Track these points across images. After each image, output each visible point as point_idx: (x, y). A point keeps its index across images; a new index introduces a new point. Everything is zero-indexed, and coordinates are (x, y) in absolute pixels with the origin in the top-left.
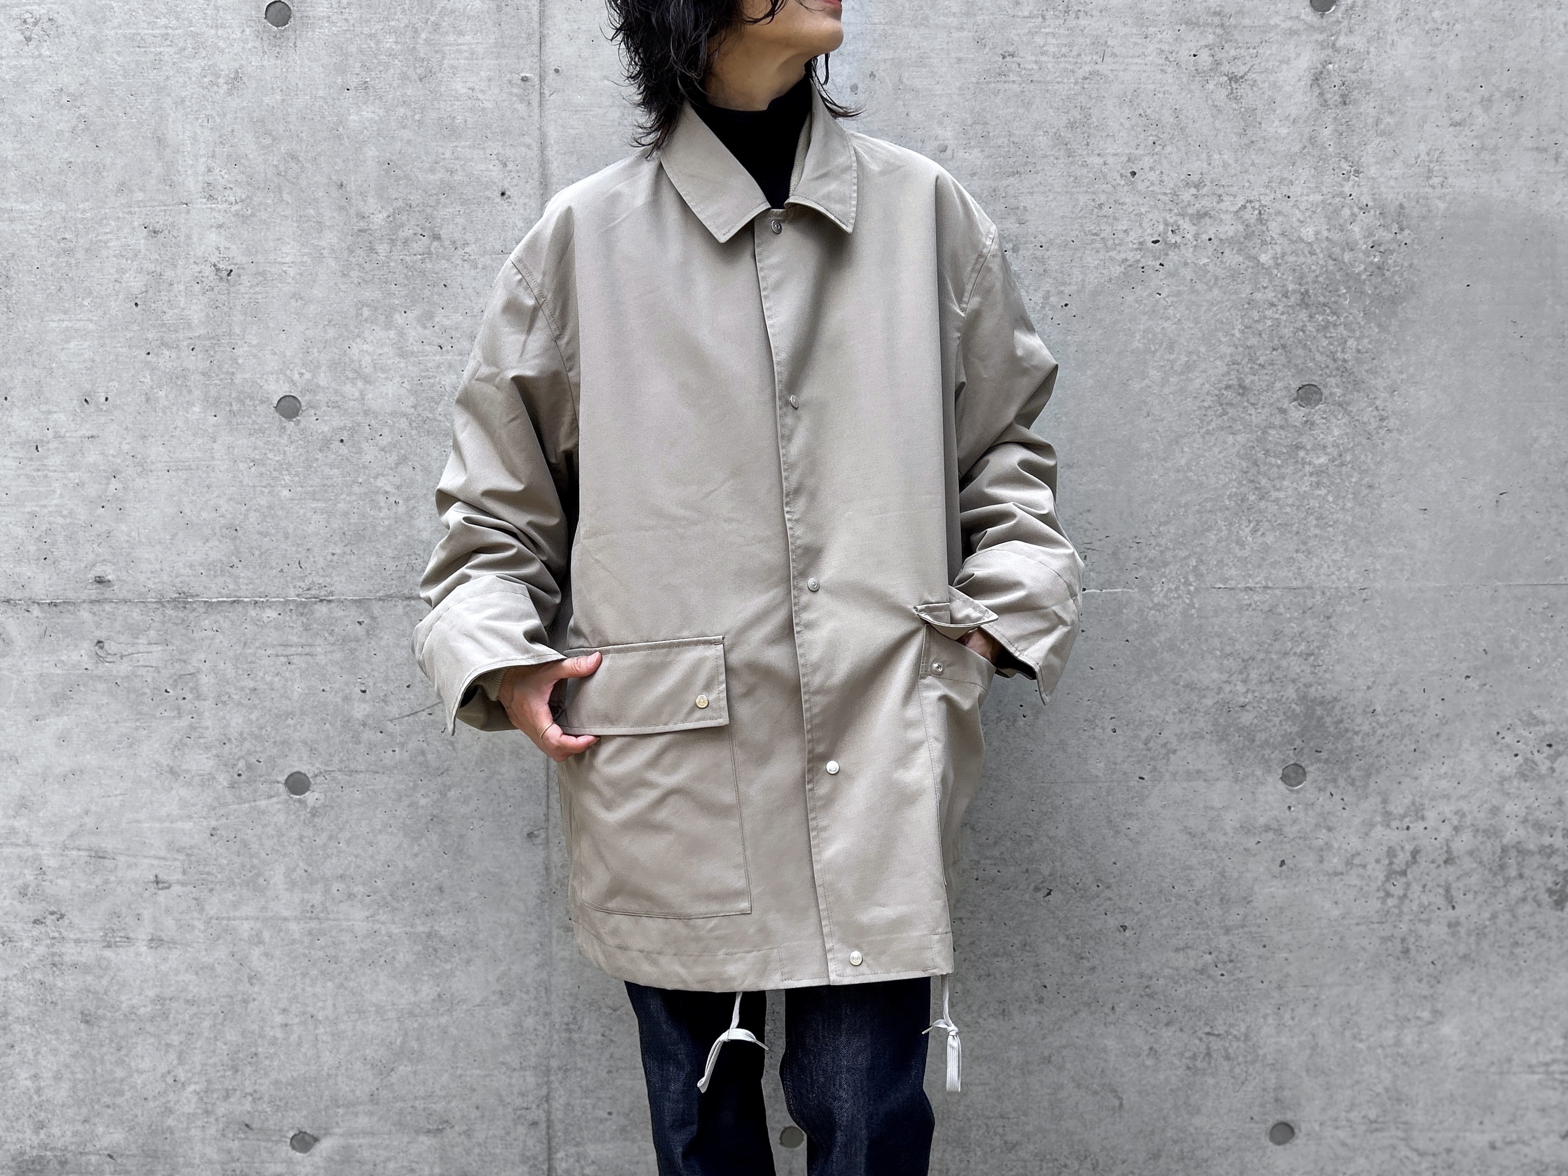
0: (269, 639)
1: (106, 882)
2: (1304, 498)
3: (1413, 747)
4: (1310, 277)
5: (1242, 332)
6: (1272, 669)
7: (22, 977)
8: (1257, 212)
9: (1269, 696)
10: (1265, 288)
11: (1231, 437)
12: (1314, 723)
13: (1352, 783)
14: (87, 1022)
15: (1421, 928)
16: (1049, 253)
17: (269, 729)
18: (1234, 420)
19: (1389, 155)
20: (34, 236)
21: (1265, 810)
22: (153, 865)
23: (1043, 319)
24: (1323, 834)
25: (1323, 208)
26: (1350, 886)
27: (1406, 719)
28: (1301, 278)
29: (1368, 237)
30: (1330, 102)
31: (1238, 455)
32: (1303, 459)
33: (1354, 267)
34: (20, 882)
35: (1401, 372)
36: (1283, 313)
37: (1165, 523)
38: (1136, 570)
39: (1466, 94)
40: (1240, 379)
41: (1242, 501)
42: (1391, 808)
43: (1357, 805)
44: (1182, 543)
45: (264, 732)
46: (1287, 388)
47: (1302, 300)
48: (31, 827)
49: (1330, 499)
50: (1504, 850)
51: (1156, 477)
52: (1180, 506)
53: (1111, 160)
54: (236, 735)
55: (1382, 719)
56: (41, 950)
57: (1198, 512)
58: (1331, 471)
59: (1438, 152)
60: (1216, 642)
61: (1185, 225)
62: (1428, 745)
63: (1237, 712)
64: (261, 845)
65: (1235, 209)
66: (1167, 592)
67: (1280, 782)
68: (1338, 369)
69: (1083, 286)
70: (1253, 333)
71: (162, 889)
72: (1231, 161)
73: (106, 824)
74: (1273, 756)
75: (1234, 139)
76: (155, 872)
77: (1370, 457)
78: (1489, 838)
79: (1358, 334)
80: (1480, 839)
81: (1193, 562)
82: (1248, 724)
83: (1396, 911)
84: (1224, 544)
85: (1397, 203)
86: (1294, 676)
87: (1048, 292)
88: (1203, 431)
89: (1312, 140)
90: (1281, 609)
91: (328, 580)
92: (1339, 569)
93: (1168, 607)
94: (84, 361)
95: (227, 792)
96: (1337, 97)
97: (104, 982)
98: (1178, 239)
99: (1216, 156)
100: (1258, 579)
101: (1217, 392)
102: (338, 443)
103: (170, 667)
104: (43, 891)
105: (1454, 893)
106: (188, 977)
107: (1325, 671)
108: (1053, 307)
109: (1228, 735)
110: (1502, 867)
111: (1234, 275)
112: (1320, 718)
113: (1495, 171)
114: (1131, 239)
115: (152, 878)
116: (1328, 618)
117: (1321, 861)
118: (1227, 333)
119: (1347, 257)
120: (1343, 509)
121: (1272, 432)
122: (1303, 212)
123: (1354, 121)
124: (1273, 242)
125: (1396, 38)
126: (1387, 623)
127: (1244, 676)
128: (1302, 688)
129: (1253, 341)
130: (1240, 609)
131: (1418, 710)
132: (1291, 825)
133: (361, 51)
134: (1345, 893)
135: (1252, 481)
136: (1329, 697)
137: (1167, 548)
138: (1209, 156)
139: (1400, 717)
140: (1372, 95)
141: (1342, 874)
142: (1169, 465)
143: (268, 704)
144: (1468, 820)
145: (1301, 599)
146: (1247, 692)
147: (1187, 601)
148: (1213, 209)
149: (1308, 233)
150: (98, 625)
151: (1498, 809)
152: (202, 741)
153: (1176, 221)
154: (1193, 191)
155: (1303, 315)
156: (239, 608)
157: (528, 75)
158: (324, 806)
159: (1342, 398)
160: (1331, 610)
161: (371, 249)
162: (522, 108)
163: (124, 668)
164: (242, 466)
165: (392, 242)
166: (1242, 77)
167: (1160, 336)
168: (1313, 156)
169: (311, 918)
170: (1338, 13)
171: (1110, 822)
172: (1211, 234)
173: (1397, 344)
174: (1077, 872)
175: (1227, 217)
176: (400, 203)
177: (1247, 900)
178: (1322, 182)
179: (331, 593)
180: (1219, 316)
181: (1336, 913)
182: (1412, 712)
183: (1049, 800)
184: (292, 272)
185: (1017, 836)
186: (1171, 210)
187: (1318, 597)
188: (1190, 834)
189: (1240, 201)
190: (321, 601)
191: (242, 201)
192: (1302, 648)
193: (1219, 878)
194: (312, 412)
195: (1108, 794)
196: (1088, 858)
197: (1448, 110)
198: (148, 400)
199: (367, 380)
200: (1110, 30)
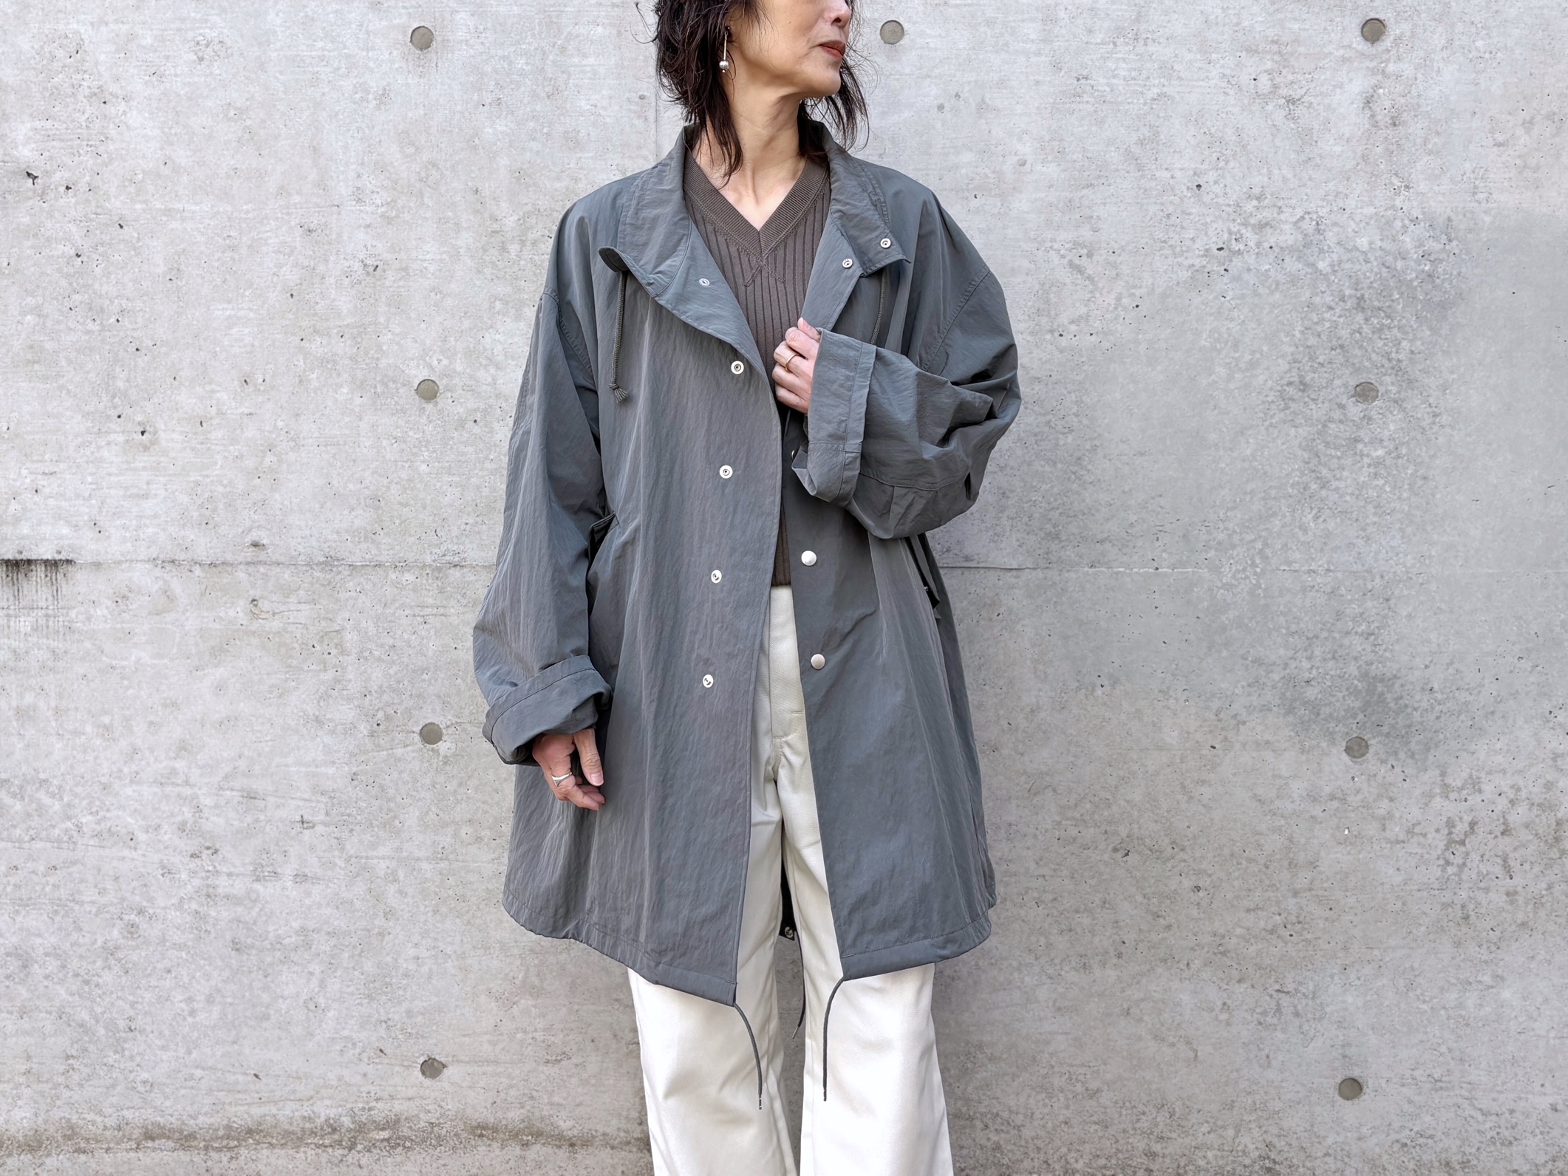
0: (408, 600)
1: (257, 820)
2: (1362, 488)
3: (1471, 723)
4: (1365, 284)
5: (1302, 333)
6: (1335, 647)
7: (180, 906)
8: (1314, 223)
9: (1332, 673)
10: (1323, 292)
11: (1293, 430)
12: (1375, 698)
13: (1412, 756)
14: (237, 950)
15: (1480, 896)
16: (1121, 259)
17: (406, 683)
18: (1294, 413)
19: (1437, 172)
20: (203, 234)
21: (1330, 780)
22: (299, 806)
23: (1116, 318)
24: (1385, 804)
25: (1376, 221)
26: (1411, 853)
27: (1463, 696)
28: (1357, 284)
29: (1418, 247)
30: (1381, 124)
31: (1300, 446)
32: (1361, 451)
33: (1406, 274)
34: (180, 818)
35: (1452, 372)
36: (1340, 316)
37: (1233, 509)
38: (1206, 552)
39: (1509, 117)
40: (1300, 376)
41: (1305, 489)
42: (1449, 780)
43: (1417, 777)
44: (1248, 527)
45: (401, 685)
46: (1346, 386)
47: (1358, 304)
48: (190, 768)
49: (1388, 489)
50: (1559, 823)
51: (1223, 465)
52: (1245, 493)
53: (1178, 174)
54: (376, 688)
55: (1439, 696)
56: (197, 882)
57: (1264, 499)
58: (1388, 462)
59: (1482, 170)
60: (1282, 619)
61: (1248, 233)
62: (1484, 722)
63: (1302, 687)
64: (397, 790)
65: (1295, 219)
66: (1234, 574)
67: (1344, 754)
68: (1393, 368)
69: (1153, 289)
70: (1313, 334)
71: (307, 828)
72: (1290, 176)
73: (257, 767)
74: (1337, 729)
75: (1292, 156)
76: (300, 813)
77: (1424, 449)
78: (1544, 811)
79: (1411, 336)
80: (1535, 811)
81: (1259, 545)
82: (1313, 698)
83: (1457, 879)
84: (1288, 529)
85: (1446, 216)
86: (1355, 654)
87: (1121, 294)
88: (1267, 423)
90: (1343, 591)
91: (462, 547)
92: (1397, 554)
93: (1236, 586)
94: (245, 346)
95: (367, 741)
96: (1387, 119)
97: (254, 913)
98: (1242, 247)
99: (1276, 172)
100: (1320, 562)
101: (1279, 388)
102: (472, 423)
103: (317, 624)
104: (200, 828)
105: (1511, 863)
106: (329, 911)
107: (1385, 650)
108: (1125, 309)
109: (1294, 708)
110: (1557, 840)
111: (1294, 280)
112: (1382, 694)
113: (1537, 187)
114: (1197, 246)
115: (298, 818)
116: (1387, 600)
117: (1384, 830)
118: (1288, 334)
119: (1400, 264)
120: (1399, 498)
121: (1332, 426)
122: (1358, 224)
123: (1403, 141)
124: (1330, 251)
125: (1441, 65)
126: (1443, 606)
127: (1309, 652)
128: (1364, 666)
129: (1312, 341)
130: (1304, 590)
131: (1474, 689)
132: (1355, 795)
133: (496, 71)
134: (1406, 861)
135: (1314, 471)
136: (1389, 675)
137: (1234, 532)
138: (1270, 173)
139: (1457, 695)
140: (1420, 117)
141: (1403, 842)
142: (1235, 454)
143: (406, 660)
145: (1361, 582)
146: (1311, 668)
147: (1254, 582)
148: (1274, 219)
149: (1363, 242)
150: (253, 585)
151: (1552, 784)
152: (345, 692)
153: (1239, 231)
154: (1255, 203)
155: (1360, 318)
156: (380, 571)
157: (645, 94)
158: (455, 755)
159: (1397, 396)
160: (1390, 593)
161: (504, 249)
162: (639, 123)
163: (276, 624)
164: (385, 443)
165: (523, 242)
166: (1299, 100)
167: (1226, 336)
168: (1366, 172)
169: (441, 859)
170: (1387, 42)
171: (1184, 787)
172: (1272, 242)
173: (1449, 346)
174: (1153, 835)
175: (1287, 227)
176: (529, 208)
177: (1313, 865)
178: (1375, 196)
179: (464, 559)
180: (1281, 318)
181: (1398, 879)
182: (1468, 689)
183: (1125, 766)
184: (431, 268)
185: (1096, 799)
186: (1234, 220)
187: (1378, 580)
188: (1260, 801)
189: (1299, 212)
190: (455, 566)
191: (387, 204)
192: (1363, 627)
193: (1287, 843)
194: (449, 395)
195: (1182, 762)
196: (1164, 821)
197: (1492, 131)
198: (301, 381)
199: (498, 367)
200: (1176, 56)
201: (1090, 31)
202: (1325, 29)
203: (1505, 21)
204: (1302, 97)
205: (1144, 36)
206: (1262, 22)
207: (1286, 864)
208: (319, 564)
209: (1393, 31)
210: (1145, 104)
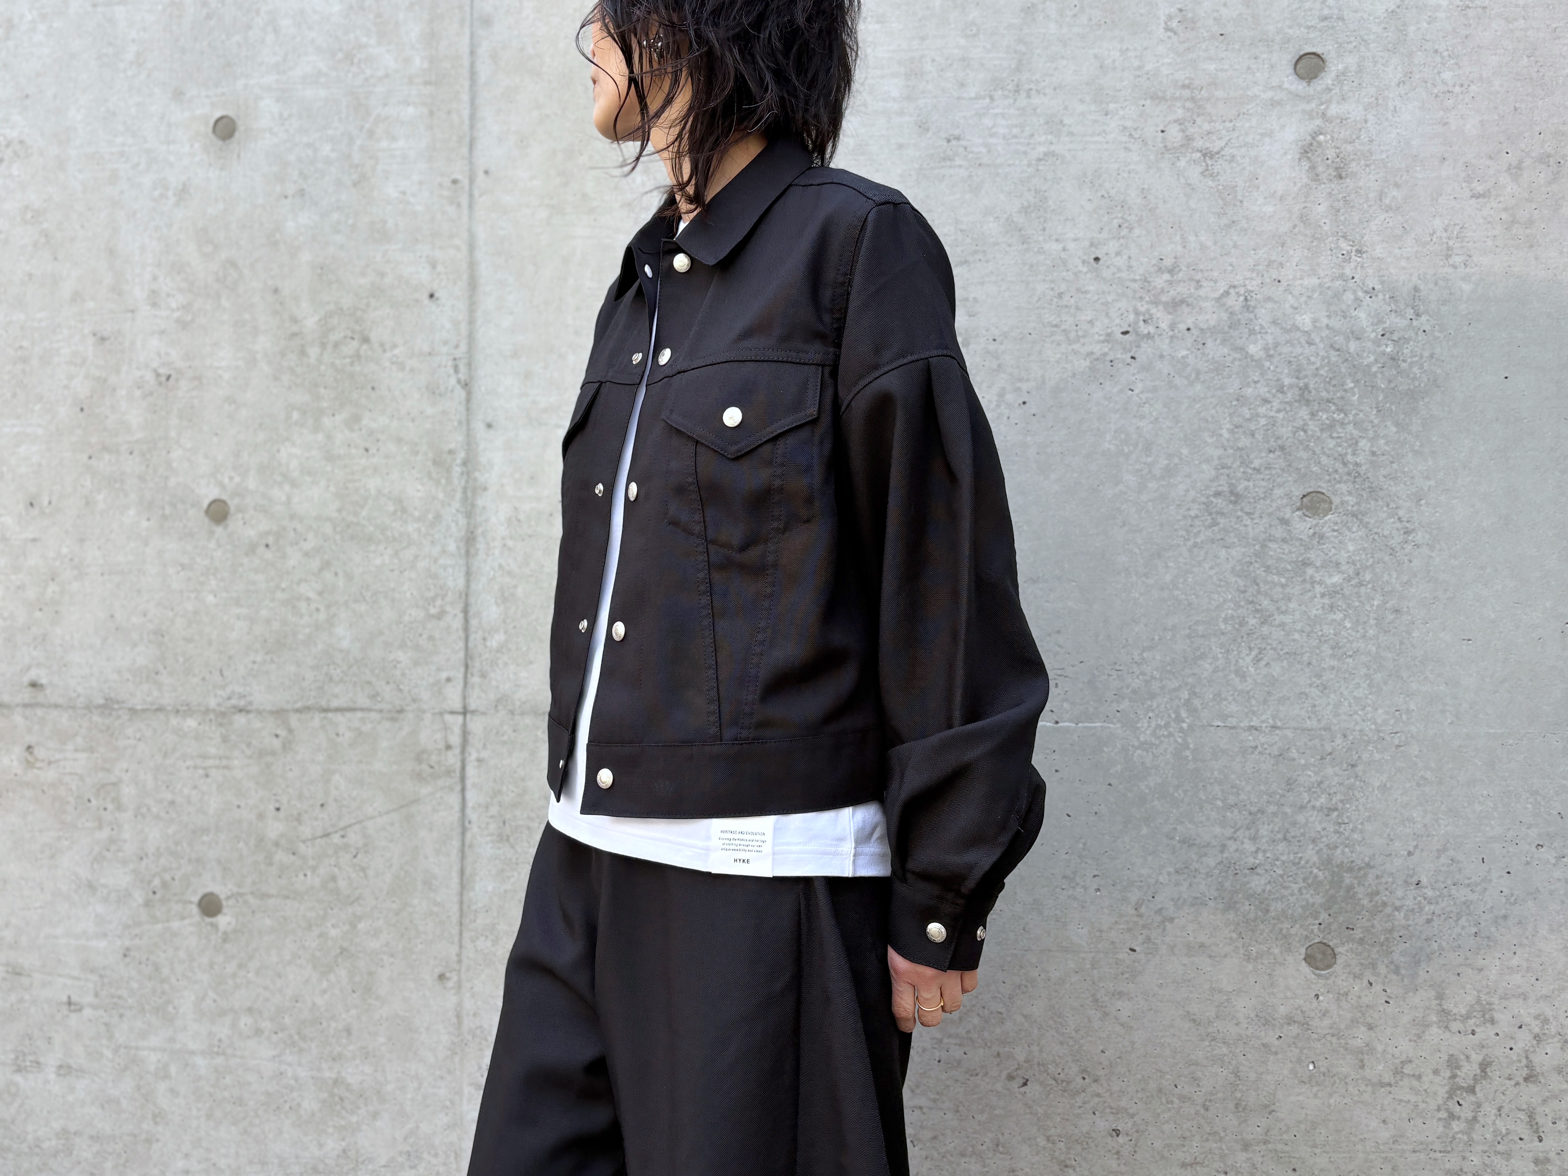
0: (189, 750)
1: (21, 1000)
2: (1315, 623)
3: (1474, 930)
4: (1310, 370)
5: (1231, 431)
6: (1287, 825)
8: (1242, 298)
9: (1284, 858)
10: (1256, 382)
11: (1224, 550)
12: (1342, 893)
13: (1397, 971)
15: (1499, 1162)
16: (1003, 347)
17: (185, 845)
18: (1224, 530)
19: (1397, 232)
21: (1287, 998)
22: (67, 985)
23: (998, 418)
24: (1362, 1032)
25: (1321, 293)
26: (1401, 1101)
27: (1462, 894)
28: (1299, 371)
29: (1376, 324)
30: (1324, 177)
31: (1233, 570)
32: (1311, 577)
33: (1361, 357)
35: (1428, 478)
36: (1279, 411)
37: (1150, 649)
38: (1118, 701)
39: (1488, 162)
40: (1230, 485)
41: (1241, 624)
42: (1448, 1005)
43: (1404, 999)
44: (1170, 672)
45: (179, 848)
46: (1288, 495)
47: (1301, 395)
49: (1348, 625)
51: (1137, 595)
52: (1166, 629)
53: (1071, 246)
54: (153, 850)
55: (1430, 893)
57: (1189, 636)
58: (1347, 592)
59: (1457, 227)
60: (1217, 789)
61: (1159, 313)
62: (1493, 929)
63: (1245, 876)
64: (172, 969)
65: (1217, 295)
66: (1154, 730)
67: (1303, 963)
68: (1349, 474)
69: (1043, 382)
70: (1244, 433)
71: (74, 1011)
72: (1209, 243)
73: (24, 939)
74: (1293, 931)
75: (1212, 220)
76: (68, 992)
77: (1394, 575)
79: (1371, 434)
81: (1185, 695)
82: (1259, 890)
83: (1465, 1138)
84: (1220, 674)
85: (1411, 285)
86: (1313, 835)
87: (1004, 389)
88: (1190, 543)
89: (1303, 218)
90: (1294, 753)
91: (249, 690)
92: (1365, 707)
93: (1157, 746)
94: (32, 465)
95: (141, 911)
96: (1331, 171)
97: (13, 1110)
98: (1152, 329)
99: (1192, 238)
100: (1264, 717)
101: (1203, 499)
102: (264, 548)
103: (93, 775)
105: (1540, 1120)
106: (93, 1111)
107: (1352, 831)
108: (1010, 407)
109: (1236, 902)
111: (1218, 368)
112: (1350, 888)
113: (1531, 246)
114: (1096, 330)
115: (65, 999)
116: (1353, 766)
117: (1362, 1067)
118: (1213, 434)
119: (1353, 346)
120: (1364, 637)
121: (1273, 546)
122: (1297, 299)
123: (1353, 196)
124: (1263, 332)
125: (1398, 104)
126: (1428, 775)
127: (1252, 831)
128: (1325, 850)
129: (1244, 442)
130: (1244, 751)
131: (1477, 885)
132: (1321, 1019)
133: (300, 160)
134: (1395, 1110)
135: (1251, 602)
136: (1359, 863)
137: (1153, 677)
138: (1184, 238)
139: (1453, 892)
140: (1372, 167)
141: (1390, 1085)
142: (1151, 581)
143: (184, 818)
144: (1553, 1028)
145: (1317, 742)
146: (1256, 852)
147: (1180, 740)
148: (1191, 296)
149: (1305, 320)
150: (29, 730)
152: (120, 854)
153: (1148, 310)
154: (1167, 276)
155: (1304, 413)
156: (161, 716)
157: (459, 177)
158: (235, 931)
159: (1355, 508)
160: (1356, 757)
161: (303, 353)
162: (451, 210)
163: (51, 775)
164: (171, 571)
165: (323, 345)
166: (1218, 153)
167: (1134, 436)
168: (1306, 236)
169: (218, 1053)
170: (1327, 79)
171: (1096, 1001)
172: (1190, 323)
173: (1421, 446)
174: (1058, 1060)
175: (1207, 305)
176: (331, 307)
177: (1268, 1109)
178: (1318, 264)
179: (251, 703)
180: (1203, 414)
181: (1385, 1134)
182: (1468, 885)
183: (1023, 971)
184: (227, 376)
185: (986, 1012)
186: (1141, 298)
187: (1339, 741)
188: (1194, 1021)
189: (1222, 287)
190: (241, 711)
191: (184, 307)
192: (1323, 800)
193: (1232, 1077)
194: (240, 516)
195: (1093, 967)
196: (1071, 1043)
197: (1468, 180)
198: (87, 503)
199: (294, 484)
200: (1066, 108)
201: (962, 85)
202: (1249, 68)
203: (1479, 46)
204: (1222, 149)
205: (1027, 87)
206: (1170, 64)
207: (1231, 1106)
208: (99, 707)
209: (1334, 67)
210: (1029, 165)
